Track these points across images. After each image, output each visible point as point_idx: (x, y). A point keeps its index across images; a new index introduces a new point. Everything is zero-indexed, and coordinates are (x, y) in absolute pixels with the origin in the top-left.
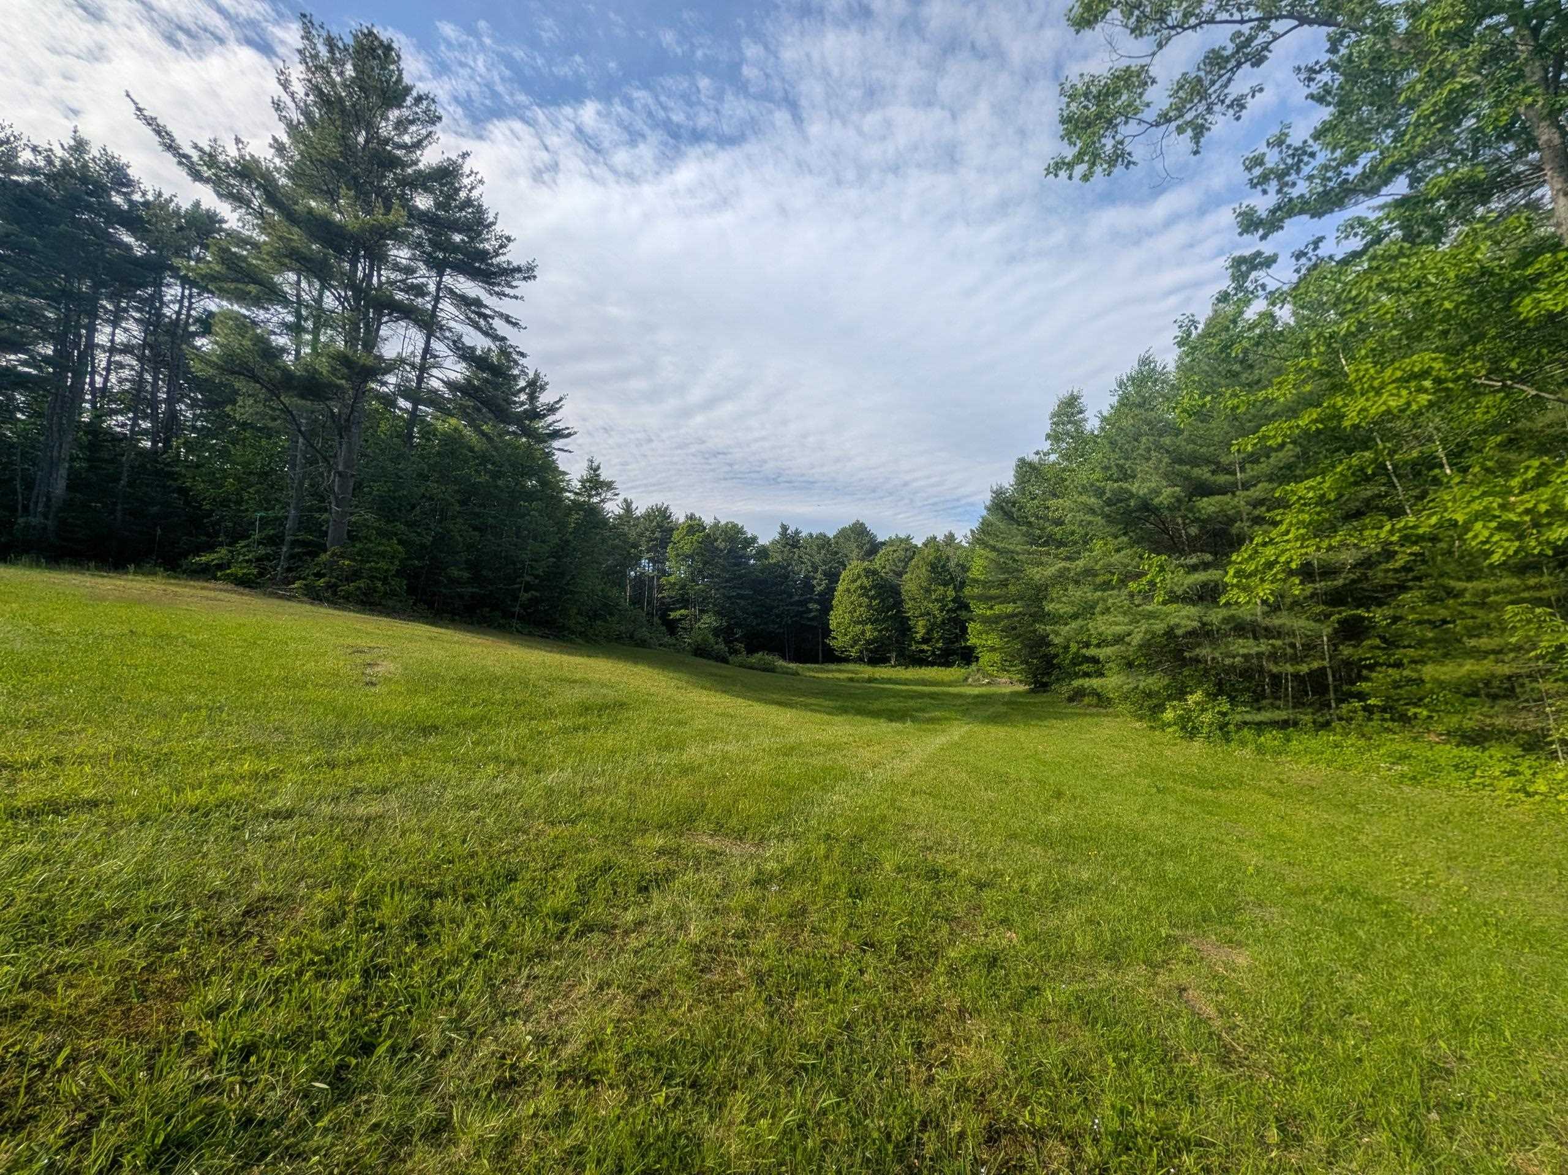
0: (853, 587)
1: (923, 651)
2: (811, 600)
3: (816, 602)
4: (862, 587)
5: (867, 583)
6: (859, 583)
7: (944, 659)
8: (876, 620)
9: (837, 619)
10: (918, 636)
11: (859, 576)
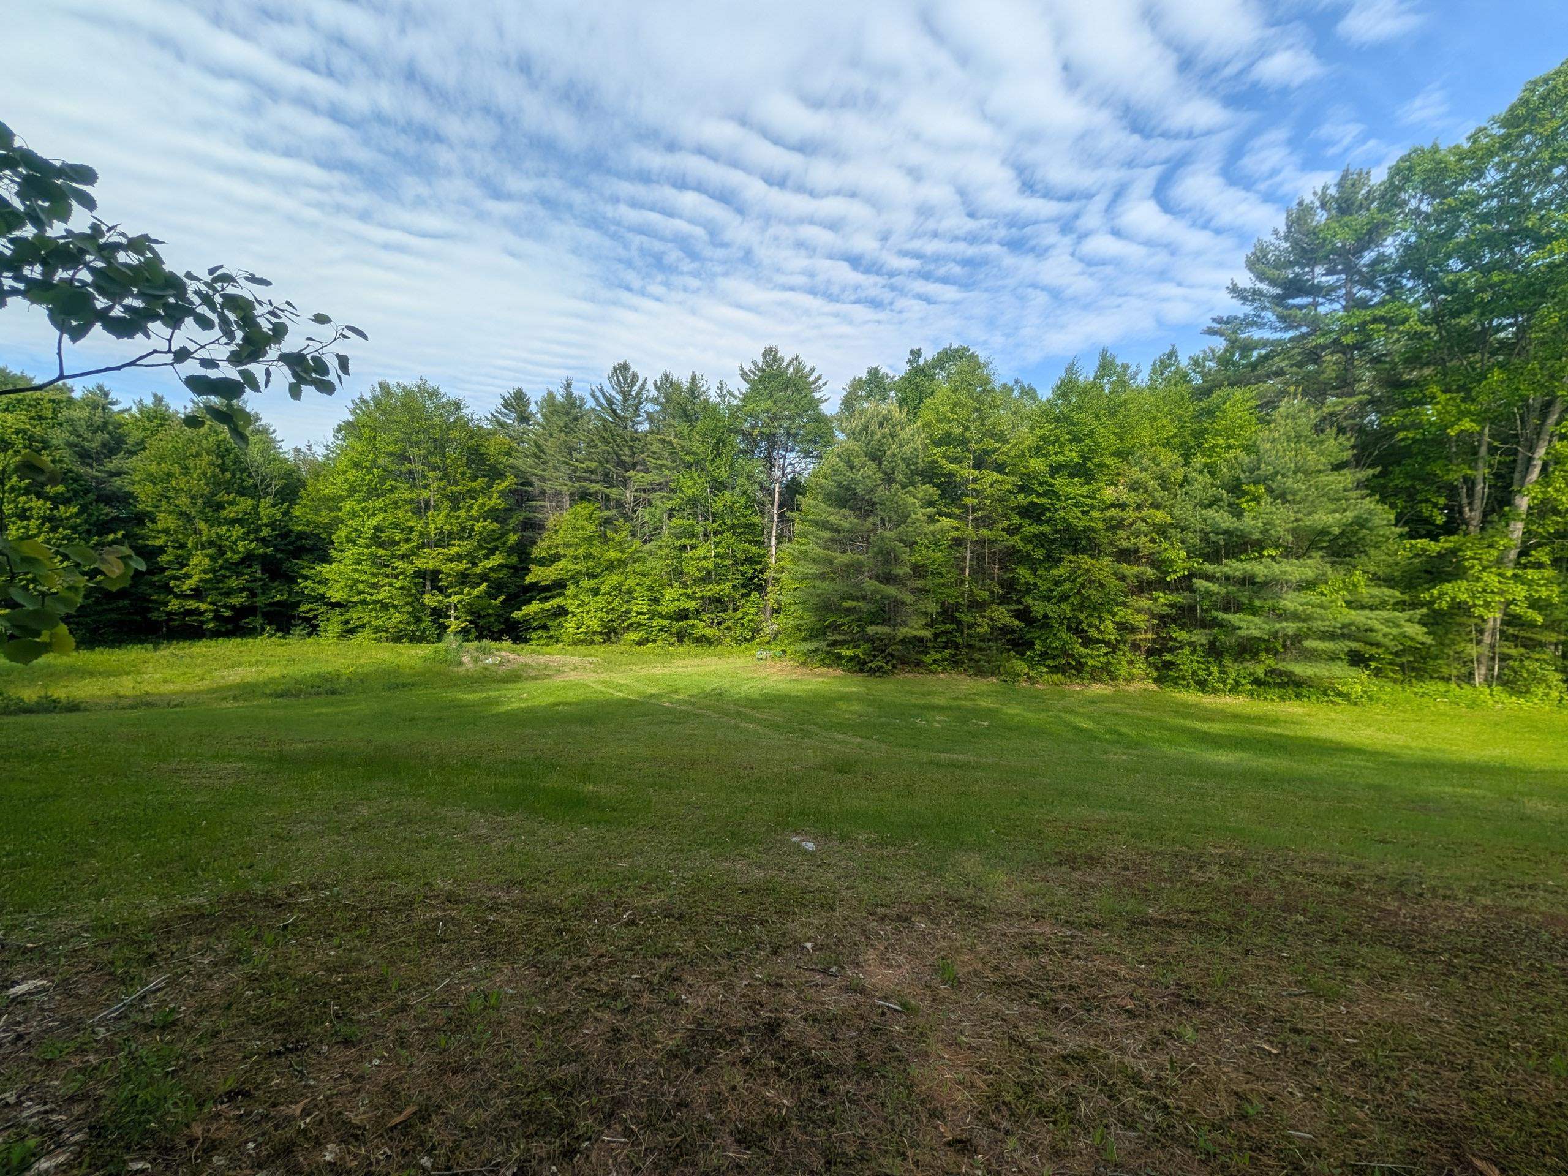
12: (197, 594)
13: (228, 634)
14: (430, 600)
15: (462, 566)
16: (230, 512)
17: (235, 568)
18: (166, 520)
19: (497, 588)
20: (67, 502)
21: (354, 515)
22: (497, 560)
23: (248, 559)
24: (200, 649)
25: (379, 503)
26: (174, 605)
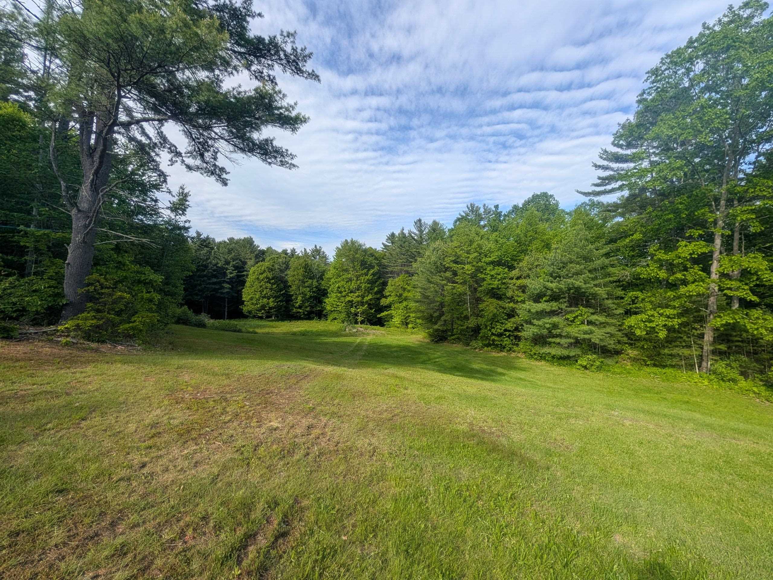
0: (261, 277)
1: (299, 312)
2: (224, 282)
3: (227, 283)
4: (267, 278)
5: (270, 275)
6: (265, 275)
7: (308, 317)
8: (275, 297)
9: (247, 294)
10: (297, 305)
11: (264, 271)
12: (300, 307)
13: (306, 319)
14: (353, 310)
15: (359, 299)
16: (306, 284)
17: (308, 300)
18: (294, 288)
19: (370, 306)
20: (274, 284)
21: (333, 284)
22: (370, 297)
23: (311, 297)
24: (299, 323)
25: (340, 279)
26: (295, 310)
